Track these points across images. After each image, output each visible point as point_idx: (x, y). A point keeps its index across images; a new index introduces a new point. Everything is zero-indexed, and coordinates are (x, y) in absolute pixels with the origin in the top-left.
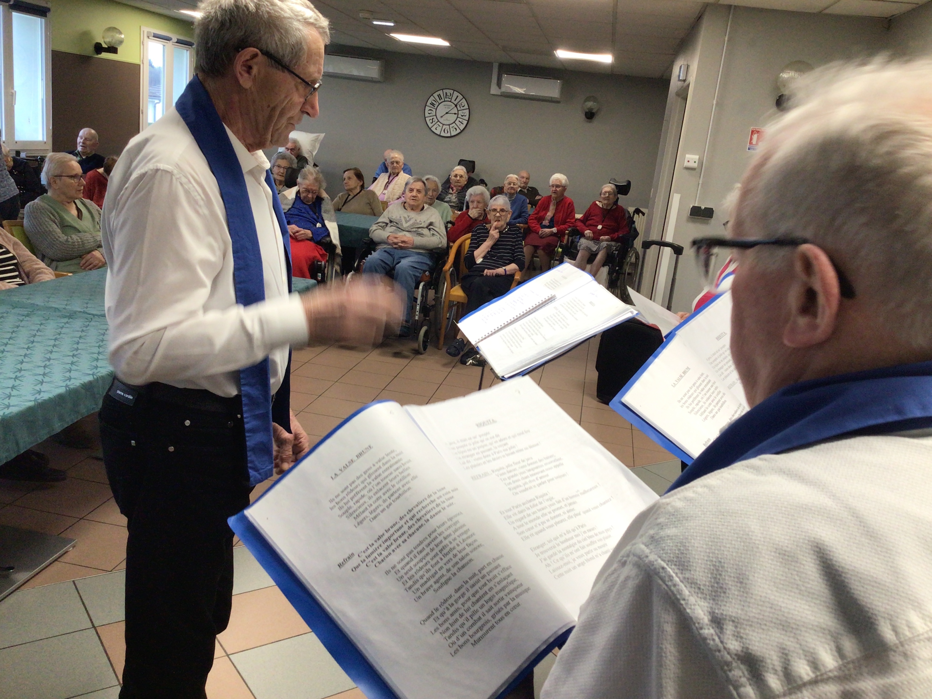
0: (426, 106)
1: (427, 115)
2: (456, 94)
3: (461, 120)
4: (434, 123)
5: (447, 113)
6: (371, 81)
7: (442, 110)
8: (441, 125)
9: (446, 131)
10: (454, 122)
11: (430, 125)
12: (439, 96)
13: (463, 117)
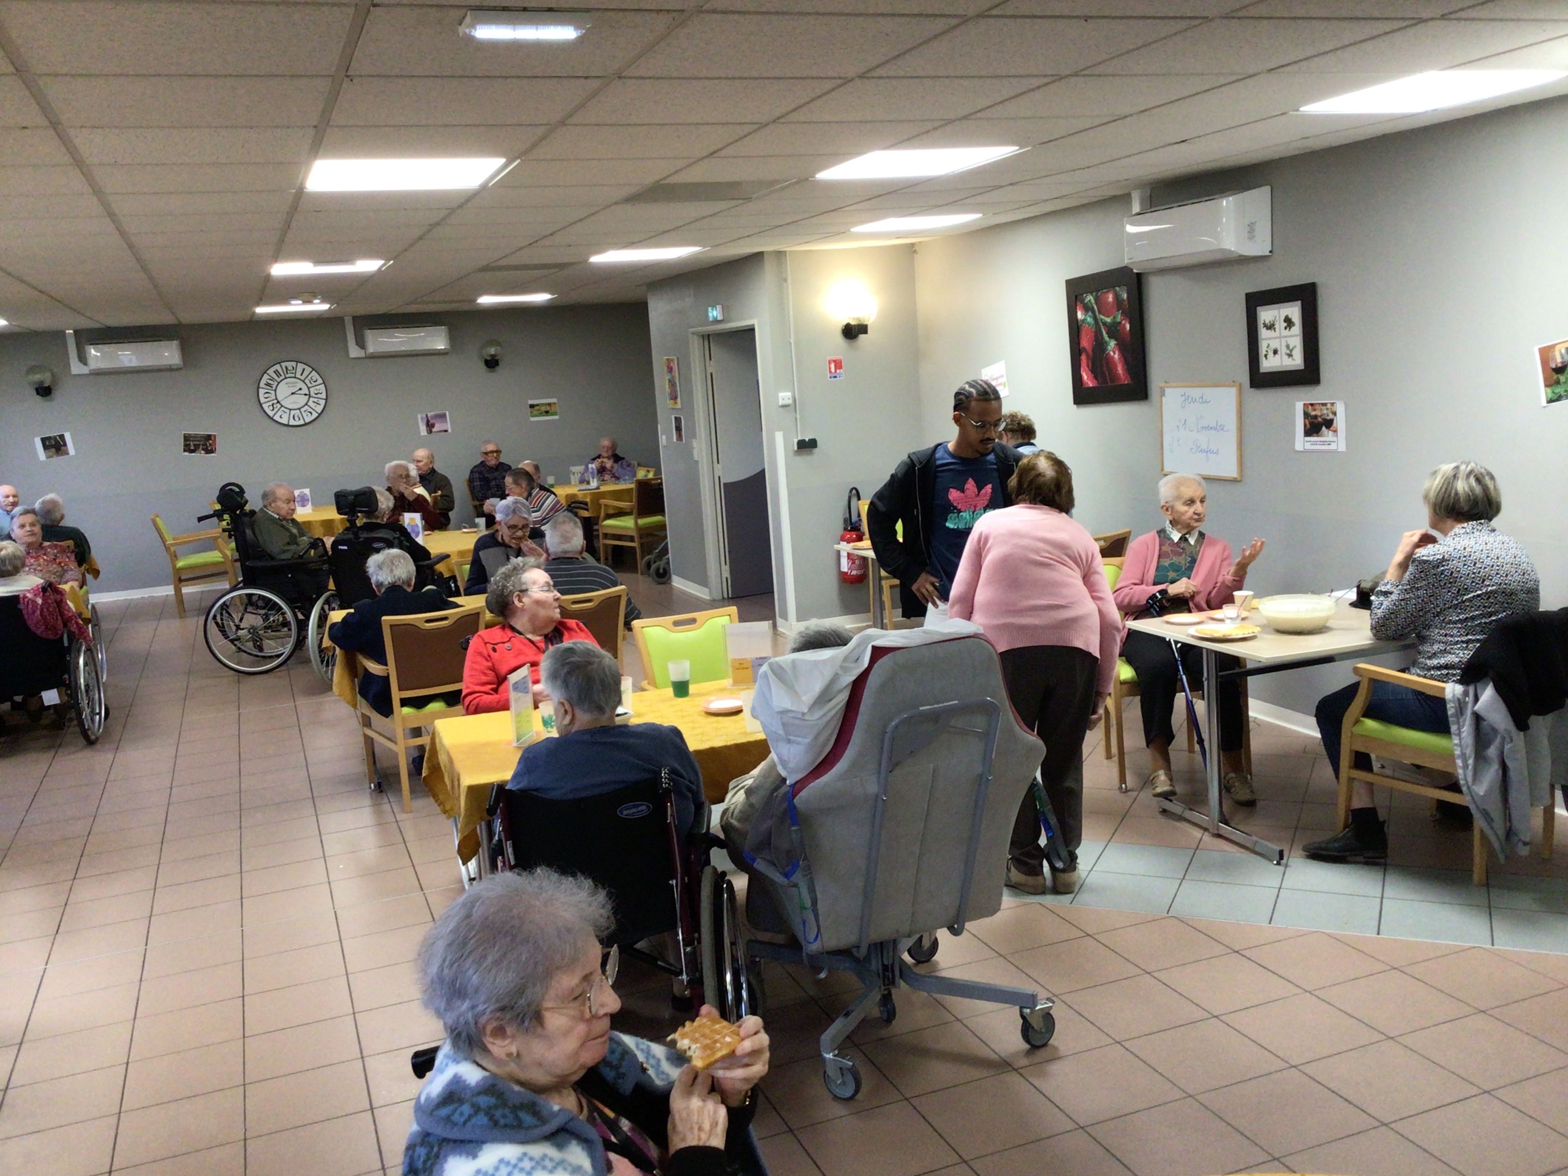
0: (258, 388)
1: (262, 400)
2: (300, 367)
3: (315, 400)
4: (276, 410)
5: (293, 394)
6: (170, 369)
7: (283, 390)
8: (288, 411)
9: (297, 419)
10: (306, 404)
11: (271, 414)
12: (276, 372)
13: (319, 396)
